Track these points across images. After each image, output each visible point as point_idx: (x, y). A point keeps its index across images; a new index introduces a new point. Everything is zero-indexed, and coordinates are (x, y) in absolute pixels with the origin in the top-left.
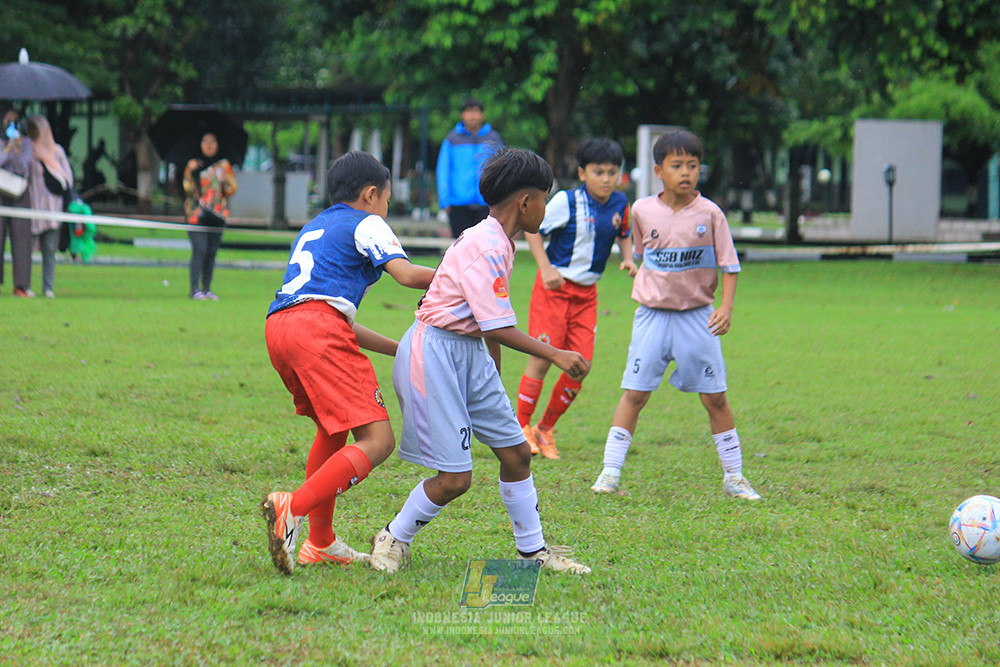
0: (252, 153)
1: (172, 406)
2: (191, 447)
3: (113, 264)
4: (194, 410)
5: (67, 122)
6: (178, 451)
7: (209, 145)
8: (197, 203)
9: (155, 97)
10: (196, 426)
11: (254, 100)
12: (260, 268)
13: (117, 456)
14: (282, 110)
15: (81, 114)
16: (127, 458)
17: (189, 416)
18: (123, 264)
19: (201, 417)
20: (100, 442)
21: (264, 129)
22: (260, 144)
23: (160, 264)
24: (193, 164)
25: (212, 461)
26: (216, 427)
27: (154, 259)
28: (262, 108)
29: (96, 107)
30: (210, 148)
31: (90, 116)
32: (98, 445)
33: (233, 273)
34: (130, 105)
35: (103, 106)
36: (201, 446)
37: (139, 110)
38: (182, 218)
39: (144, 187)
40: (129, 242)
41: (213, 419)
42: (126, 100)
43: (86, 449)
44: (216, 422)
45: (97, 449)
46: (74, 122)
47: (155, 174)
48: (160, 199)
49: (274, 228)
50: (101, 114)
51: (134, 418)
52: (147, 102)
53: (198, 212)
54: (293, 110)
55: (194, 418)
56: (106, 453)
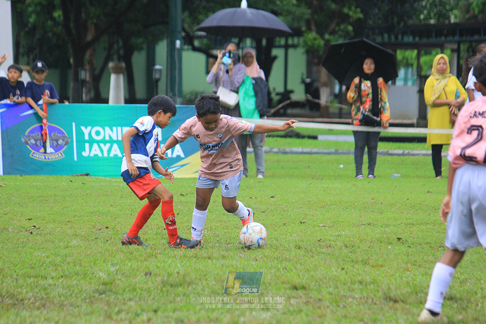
0: (402, 73)
1: (350, 254)
2: (364, 283)
3: (302, 153)
4: (366, 257)
5: (270, 52)
6: (356, 286)
7: (368, 66)
8: (358, 110)
9: (332, 33)
10: (368, 268)
11: (404, 34)
12: (408, 154)
13: (312, 290)
14: (425, 40)
15: (280, 47)
16: (319, 291)
17: (362, 261)
18: (311, 153)
19: (371, 262)
20: (300, 281)
21: (412, 54)
22: (408, 65)
23: (336, 153)
24: (357, 80)
25: (380, 294)
26: (382, 269)
27: (333, 150)
28: (409, 39)
29: (290, 42)
30: (370, 69)
31: (287, 47)
32: (299, 283)
33: (389, 158)
34: (315, 39)
35: (296, 40)
36: (371, 283)
37: (322, 43)
38: (350, 121)
39: (324, 98)
40: (315, 138)
41: (380, 263)
42: (312, 35)
43: (290, 285)
44: (382, 266)
45: (298, 285)
46: (275, 52)
47: (332, 88)
48: (336, 106)
49: (418, 125)
50: (294, 46)
51: (323, 263)
52: (327, 36)
53: (360, 116)
54: (432, 40)
55: (365, 263)
56: (304, 288)
